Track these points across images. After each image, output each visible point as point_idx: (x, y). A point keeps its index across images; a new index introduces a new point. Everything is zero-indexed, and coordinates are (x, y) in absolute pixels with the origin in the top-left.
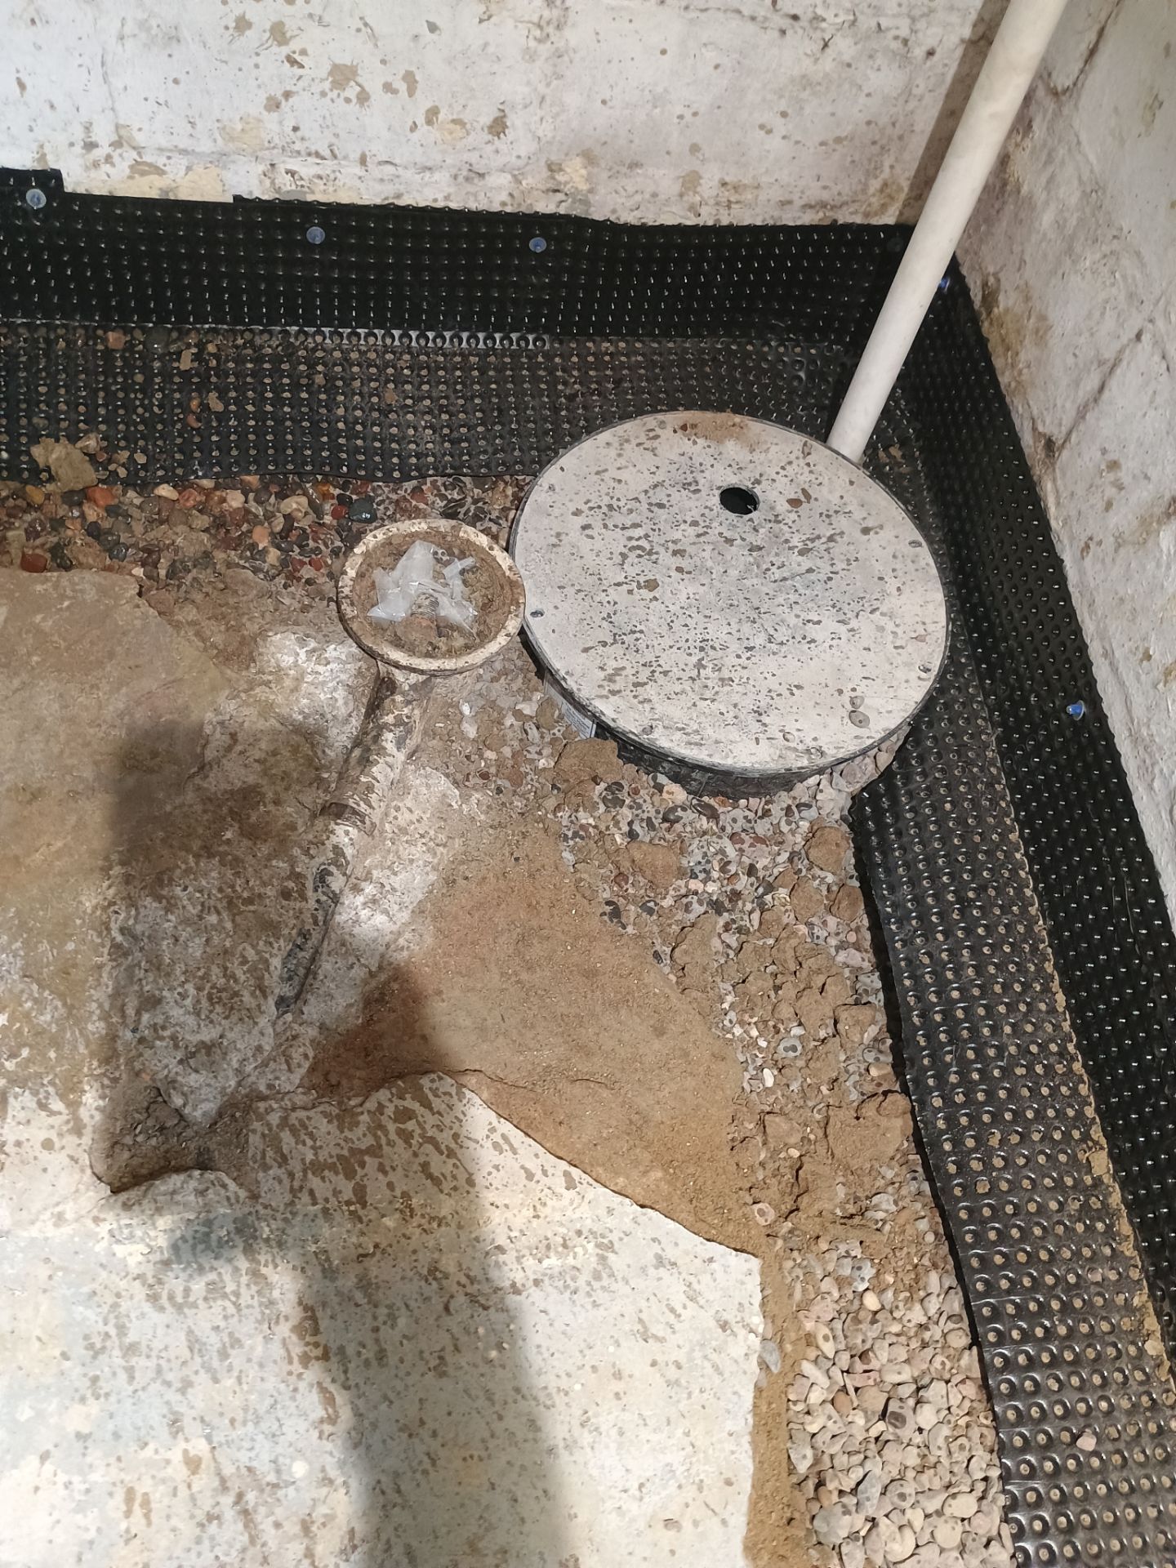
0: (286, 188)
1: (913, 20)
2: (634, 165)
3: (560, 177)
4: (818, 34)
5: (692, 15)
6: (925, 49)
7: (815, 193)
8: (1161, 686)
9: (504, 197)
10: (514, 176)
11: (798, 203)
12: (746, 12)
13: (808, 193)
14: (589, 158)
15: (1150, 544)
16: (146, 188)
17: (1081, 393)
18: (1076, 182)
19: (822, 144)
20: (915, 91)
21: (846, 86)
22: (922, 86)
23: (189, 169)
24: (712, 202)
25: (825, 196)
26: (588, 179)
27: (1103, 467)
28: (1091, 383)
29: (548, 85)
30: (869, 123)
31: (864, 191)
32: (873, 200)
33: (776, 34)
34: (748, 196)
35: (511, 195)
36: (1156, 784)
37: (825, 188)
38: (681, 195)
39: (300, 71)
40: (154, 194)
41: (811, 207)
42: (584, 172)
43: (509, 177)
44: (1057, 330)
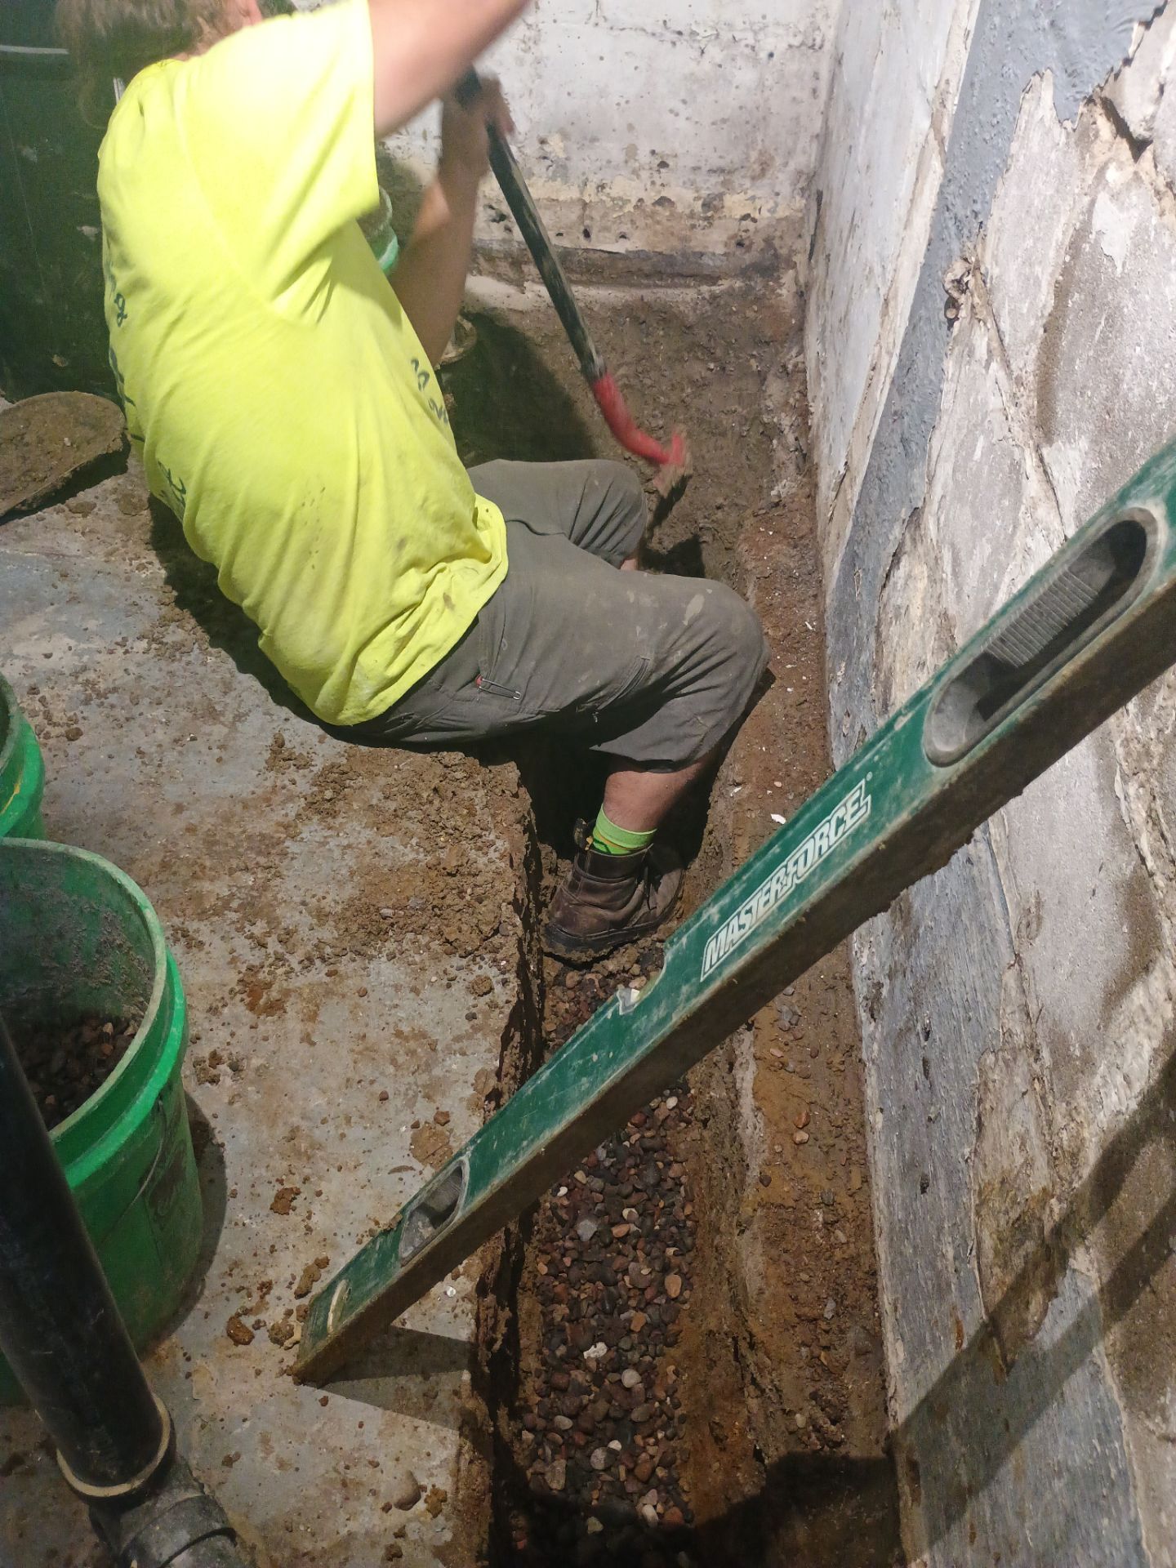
1: (755, 33)
2: (594, 140)
3: (547, 148)
4: (696, 45)
5: (616, 32)
11: (705, 169)
14: (565, 136)
19: (713, 124)
20: (767, 83)
21: (721, 82)
26: (565, 150)
29: (533, 82)
30: (741, 108)
33: (670, 45)
37: (721, 157)
38: (626, 162)
41: (715, 172)
42: (561, 145)
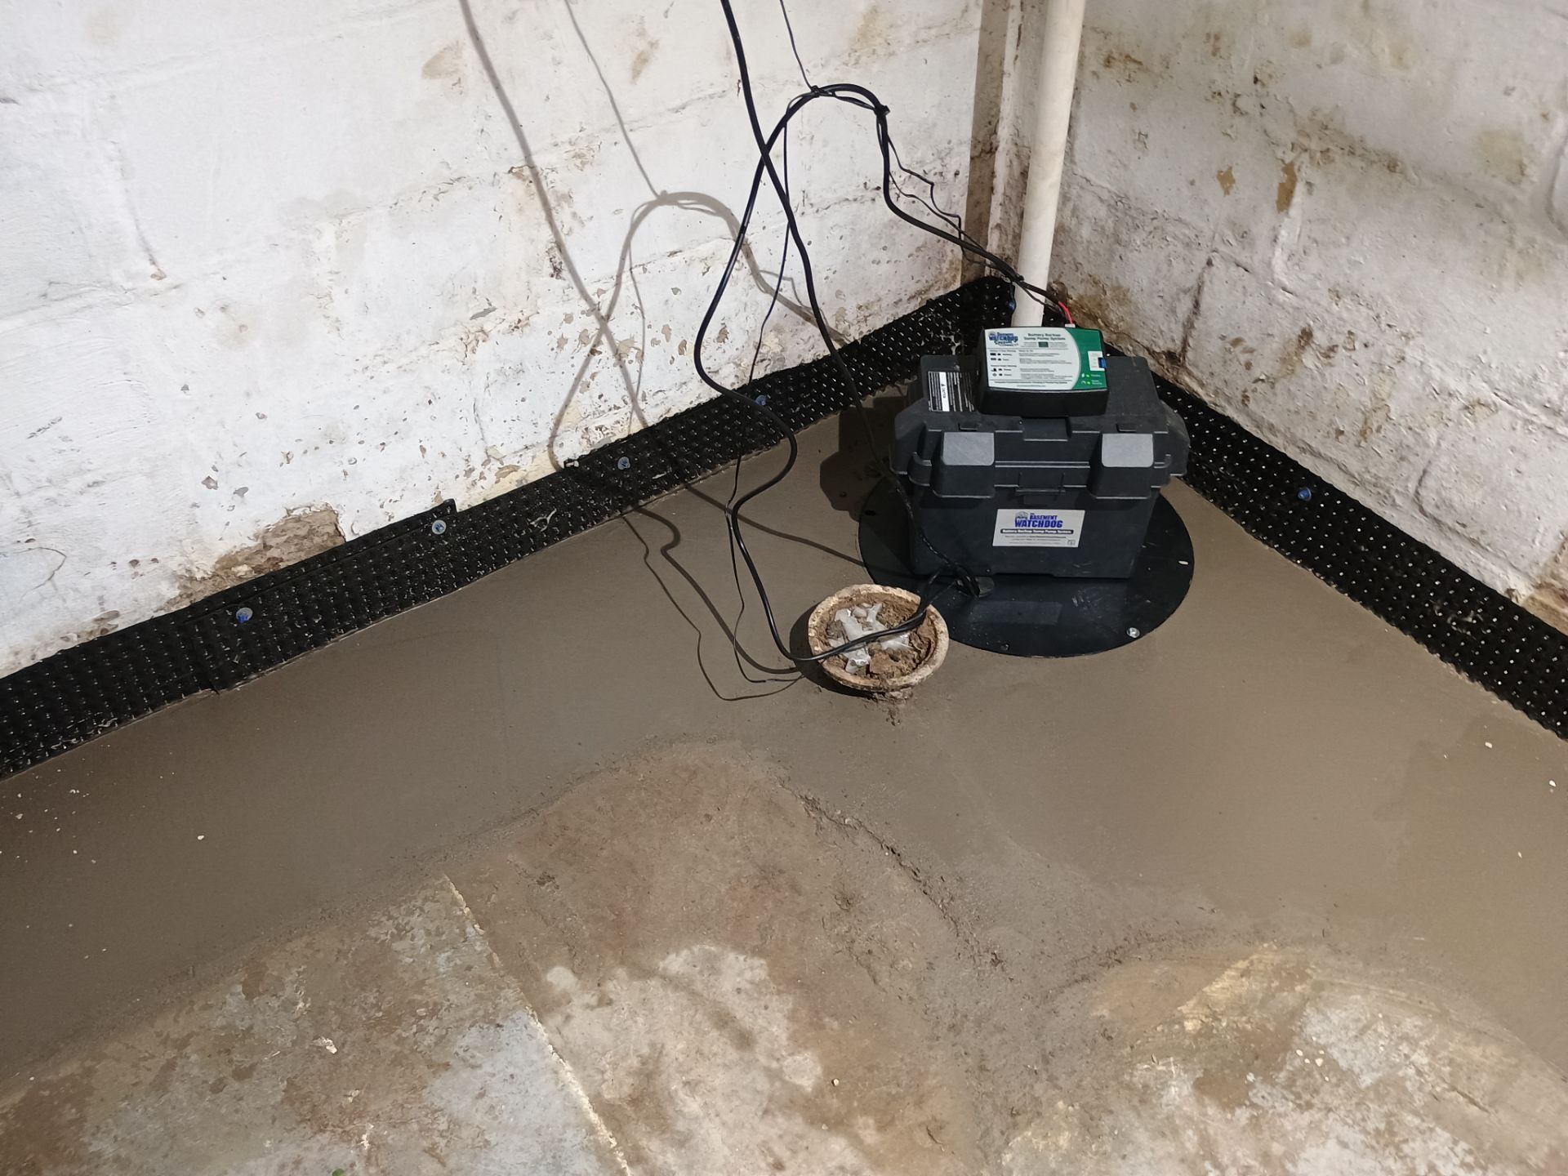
0: (598, 439)
6: (953, 173)
7: (913, 288)
8: (1363, 444)
9: (732, 379)
10: (735, 363)
12: (851, 198)
13: (909, 289)
15: (1298, 369)
16: (508, 485)
17: (1180, 315)
18: (1099, 203)
22: (957, 196)
23: (533, 457)
24: (855, 322)
25: (920, 287)
27: (1228, 346)
28: (1185, 305)
31: (940, 273)
32: (947, 276)
34: (875, 308)
35: (736, 376)
36: (1399, 501)
39: (600, 356)
40: (514, 487)
43: (732, 365)
44: (1135, 289)
